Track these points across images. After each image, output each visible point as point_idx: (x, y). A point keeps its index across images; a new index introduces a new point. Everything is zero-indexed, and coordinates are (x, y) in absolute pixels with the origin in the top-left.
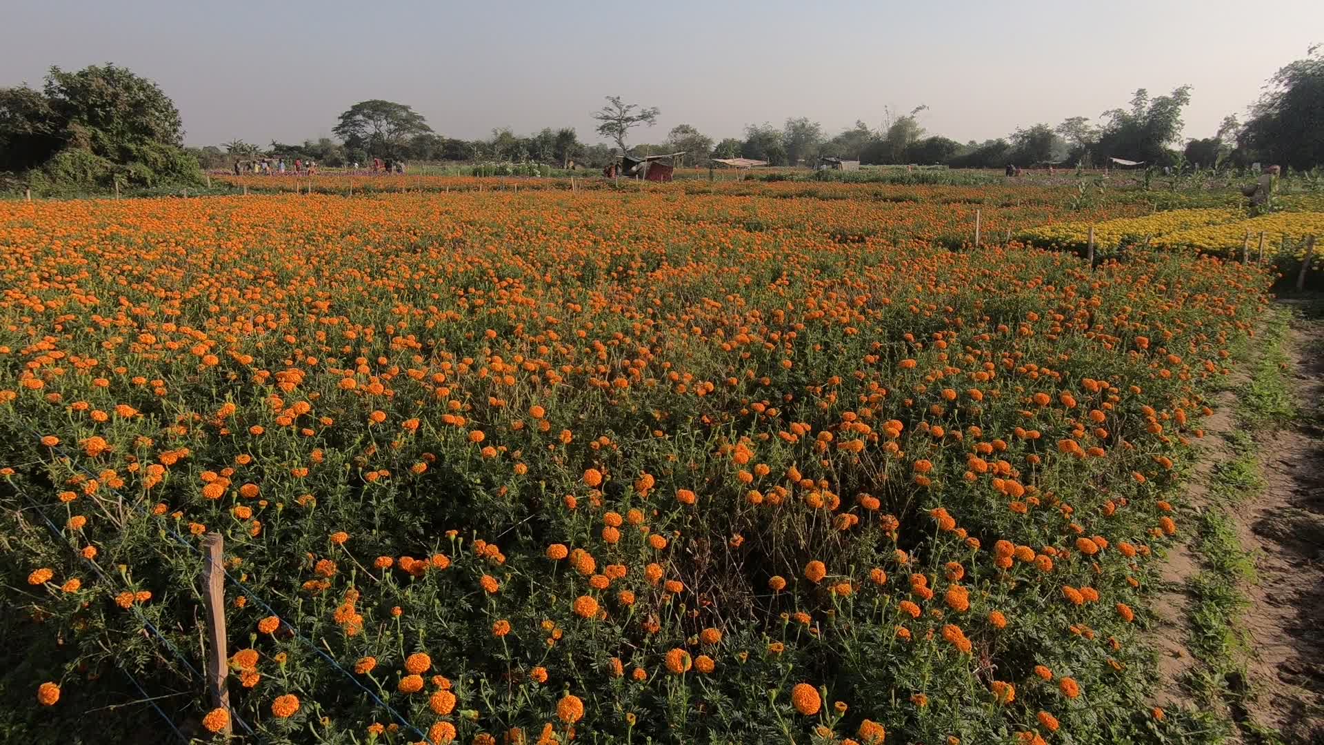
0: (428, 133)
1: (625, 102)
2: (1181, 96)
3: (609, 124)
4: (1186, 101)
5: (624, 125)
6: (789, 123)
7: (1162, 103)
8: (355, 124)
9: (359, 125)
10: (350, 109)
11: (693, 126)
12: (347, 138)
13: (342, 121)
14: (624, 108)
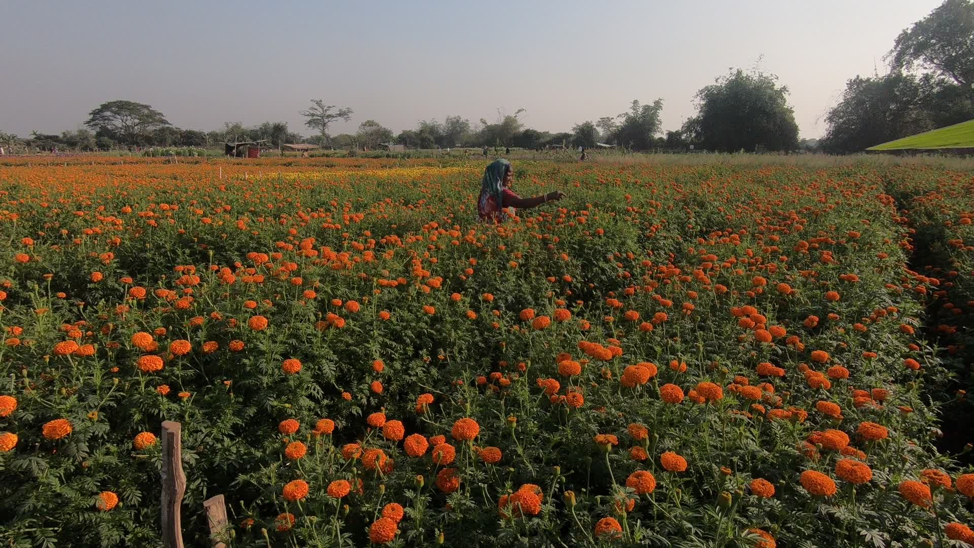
0: (167, 125)
1: (326, 104)
2: (658, 104)
3: (314, 120)
4: (661, 107)
5: (326, 120)
6: (447, 119)
7: (647, 108)
8: (105, 119)
9: (109, 119)
10: (99, 107)
11: (376, 121)
12: (98, 129)
13: (92, 116)
14: (325, 108)
